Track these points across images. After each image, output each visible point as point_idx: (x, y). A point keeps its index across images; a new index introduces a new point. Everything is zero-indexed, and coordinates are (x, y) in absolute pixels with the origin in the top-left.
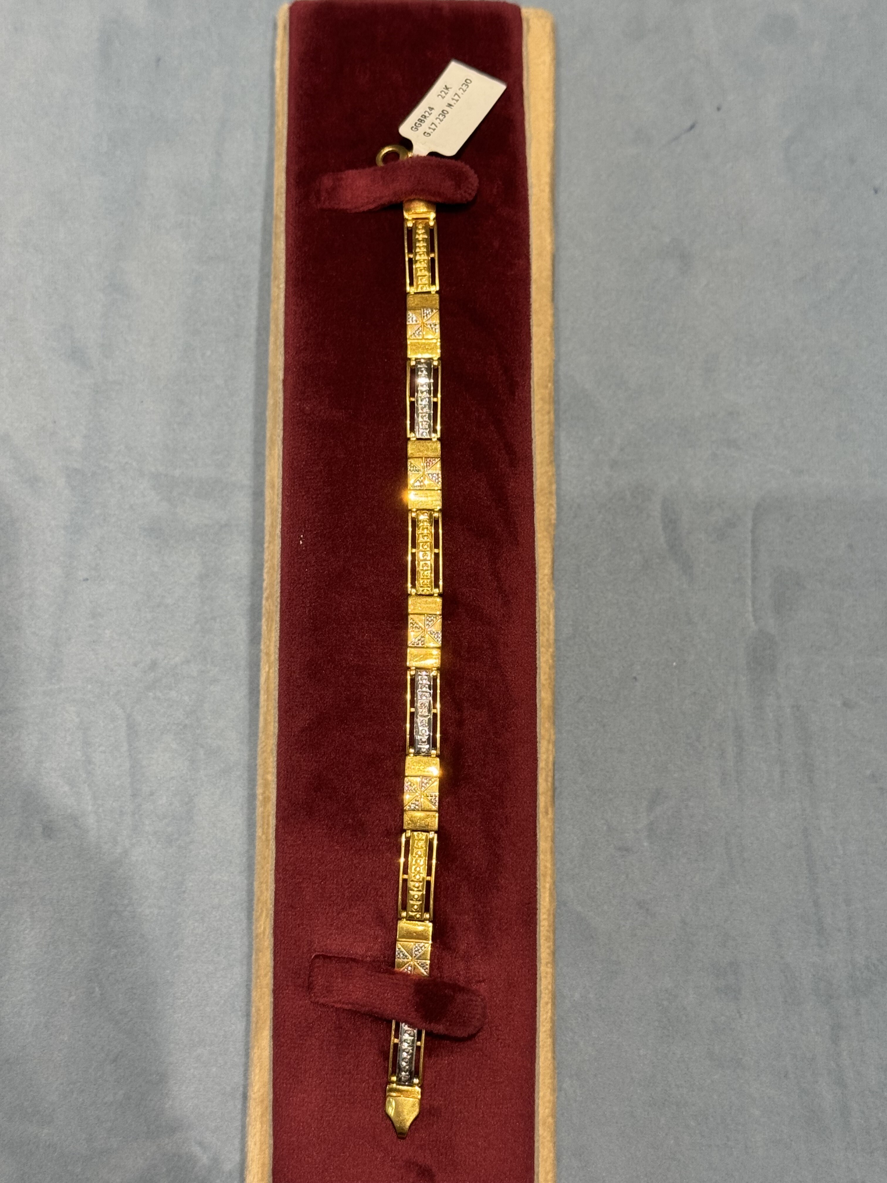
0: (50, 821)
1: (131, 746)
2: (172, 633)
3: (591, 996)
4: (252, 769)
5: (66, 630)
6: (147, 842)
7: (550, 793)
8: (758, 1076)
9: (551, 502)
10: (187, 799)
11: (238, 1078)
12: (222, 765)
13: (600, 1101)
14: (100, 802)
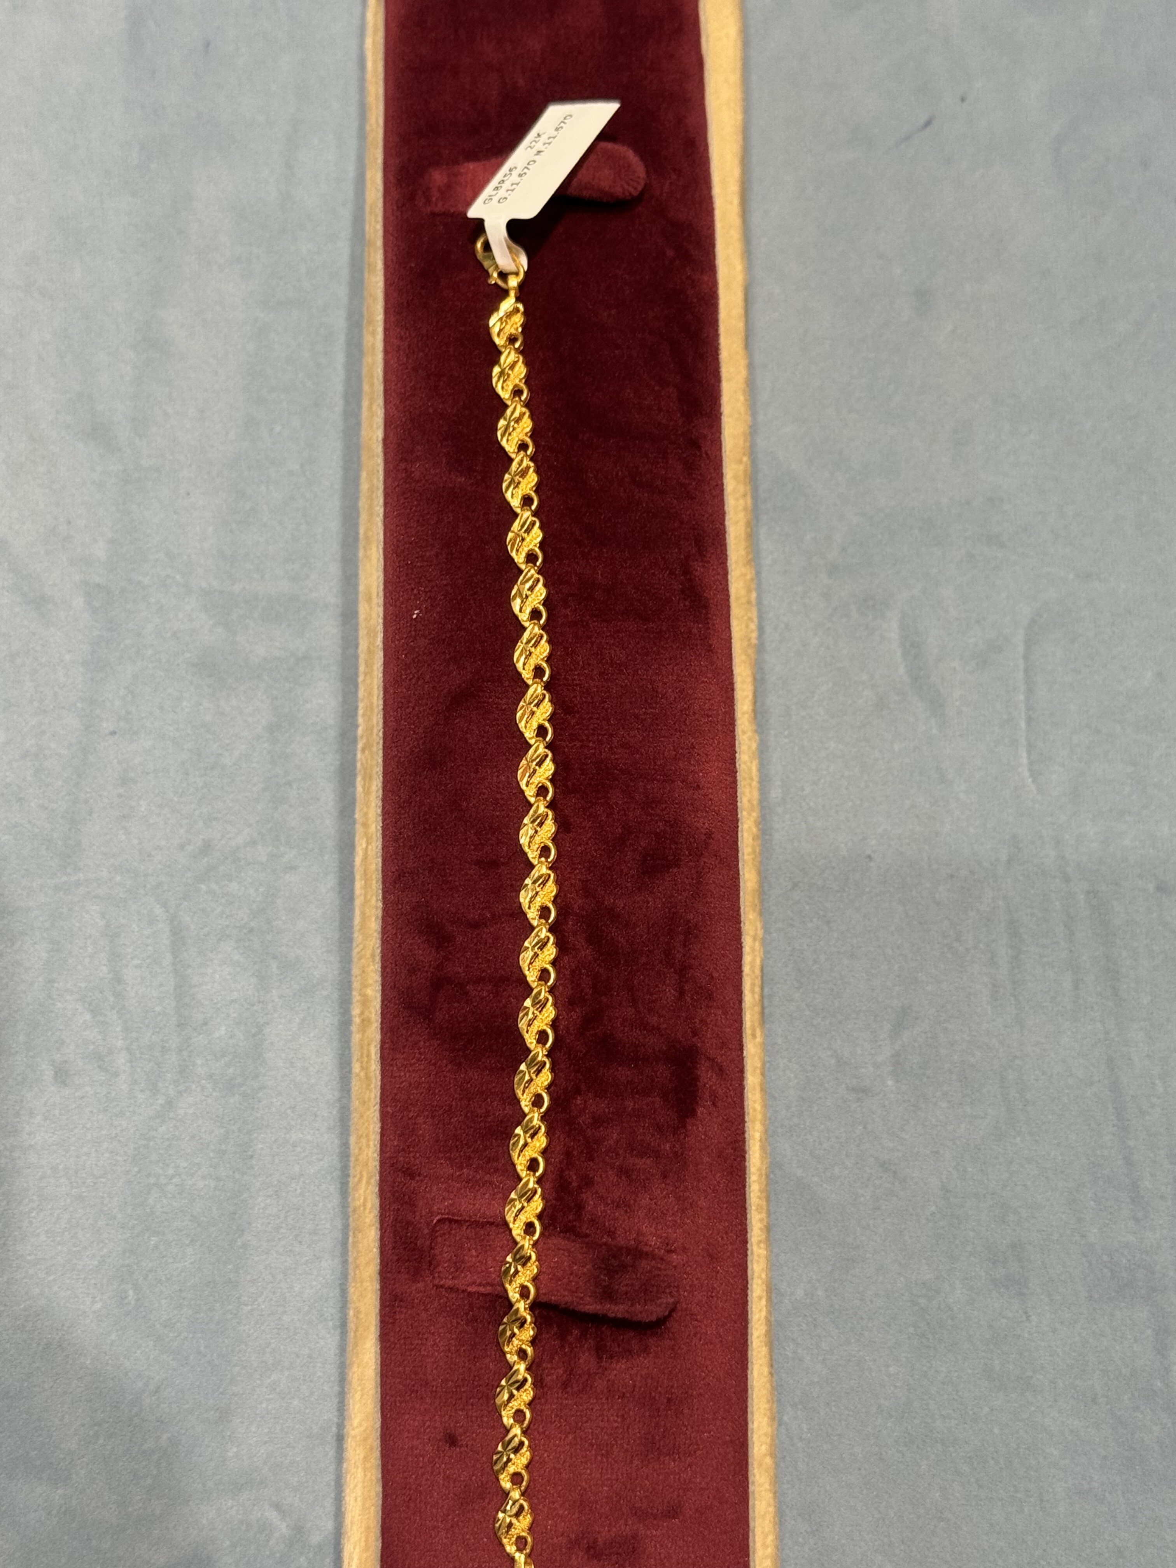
0: (66, 1062)
1: (175, 958)
2: (231, 805)
3: (820, 1293)
4: (345, 986)
5: (86, 802)
6: (199, 1089)
7: (757, 1009)
8: (1055, 1401)
9: (749, 615)
10: (253, 1031)
11: (329, 1414)
12: (303, 982)
13: (836, 1438)
14: (134, 1035)
